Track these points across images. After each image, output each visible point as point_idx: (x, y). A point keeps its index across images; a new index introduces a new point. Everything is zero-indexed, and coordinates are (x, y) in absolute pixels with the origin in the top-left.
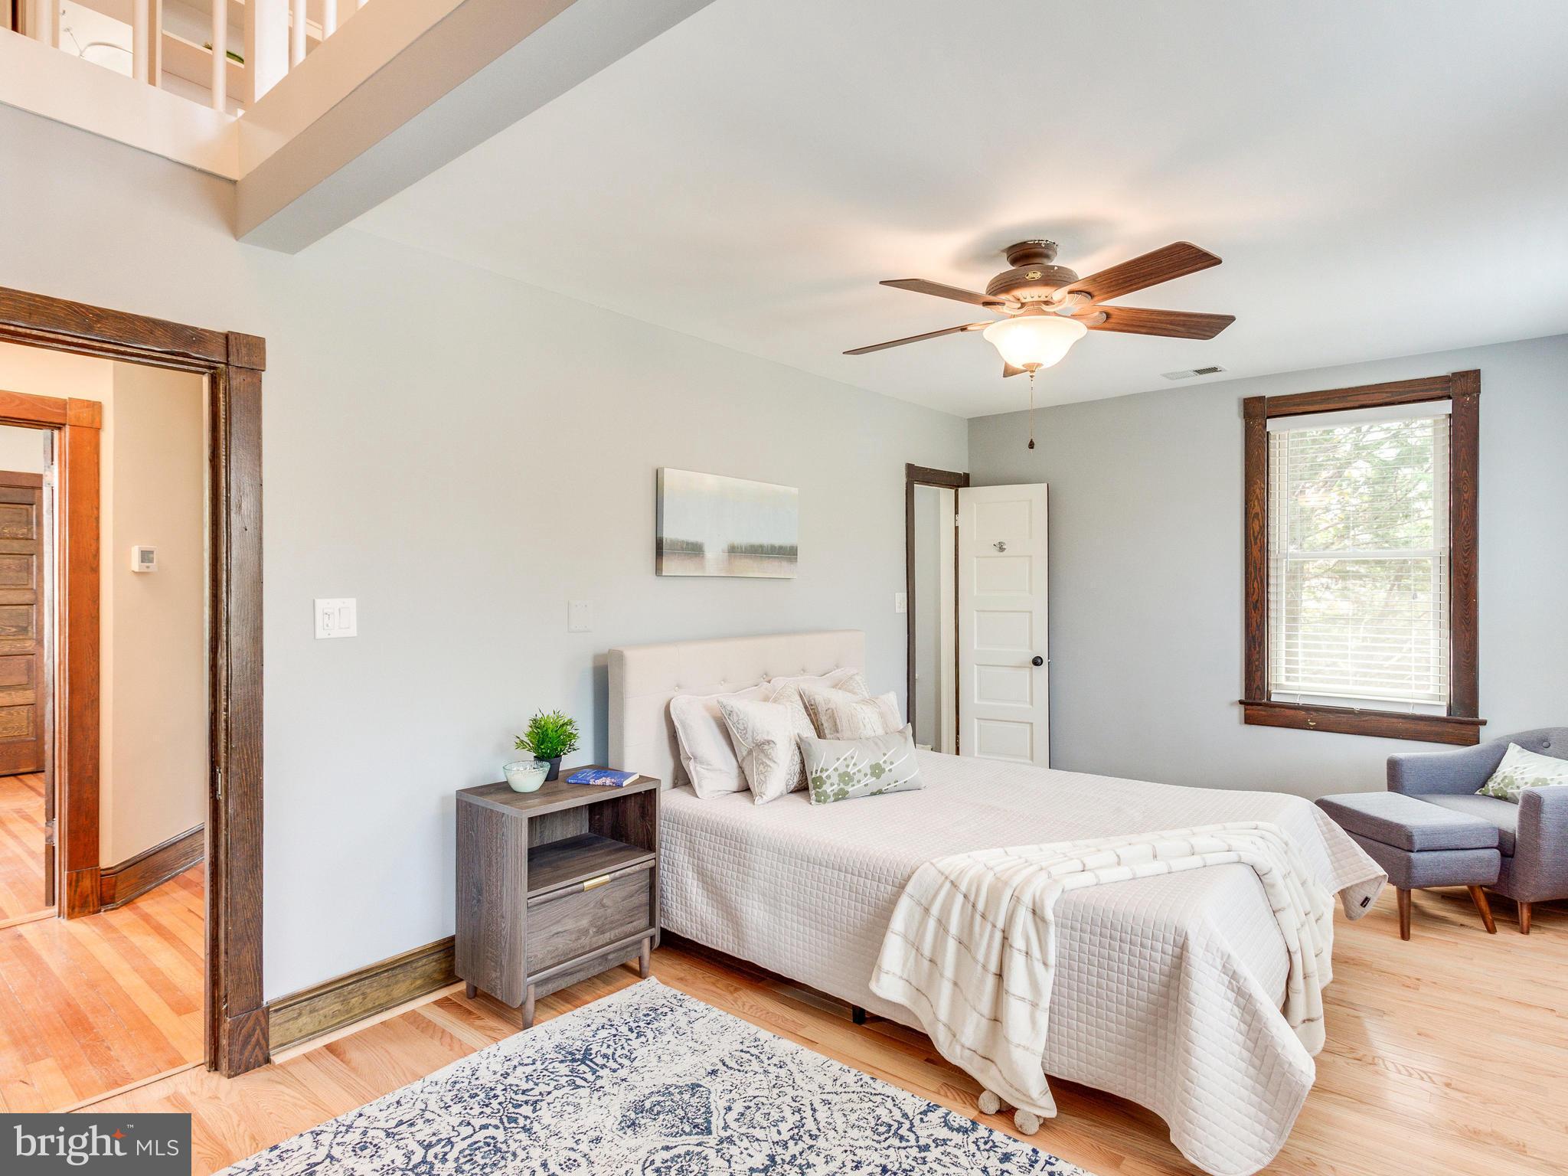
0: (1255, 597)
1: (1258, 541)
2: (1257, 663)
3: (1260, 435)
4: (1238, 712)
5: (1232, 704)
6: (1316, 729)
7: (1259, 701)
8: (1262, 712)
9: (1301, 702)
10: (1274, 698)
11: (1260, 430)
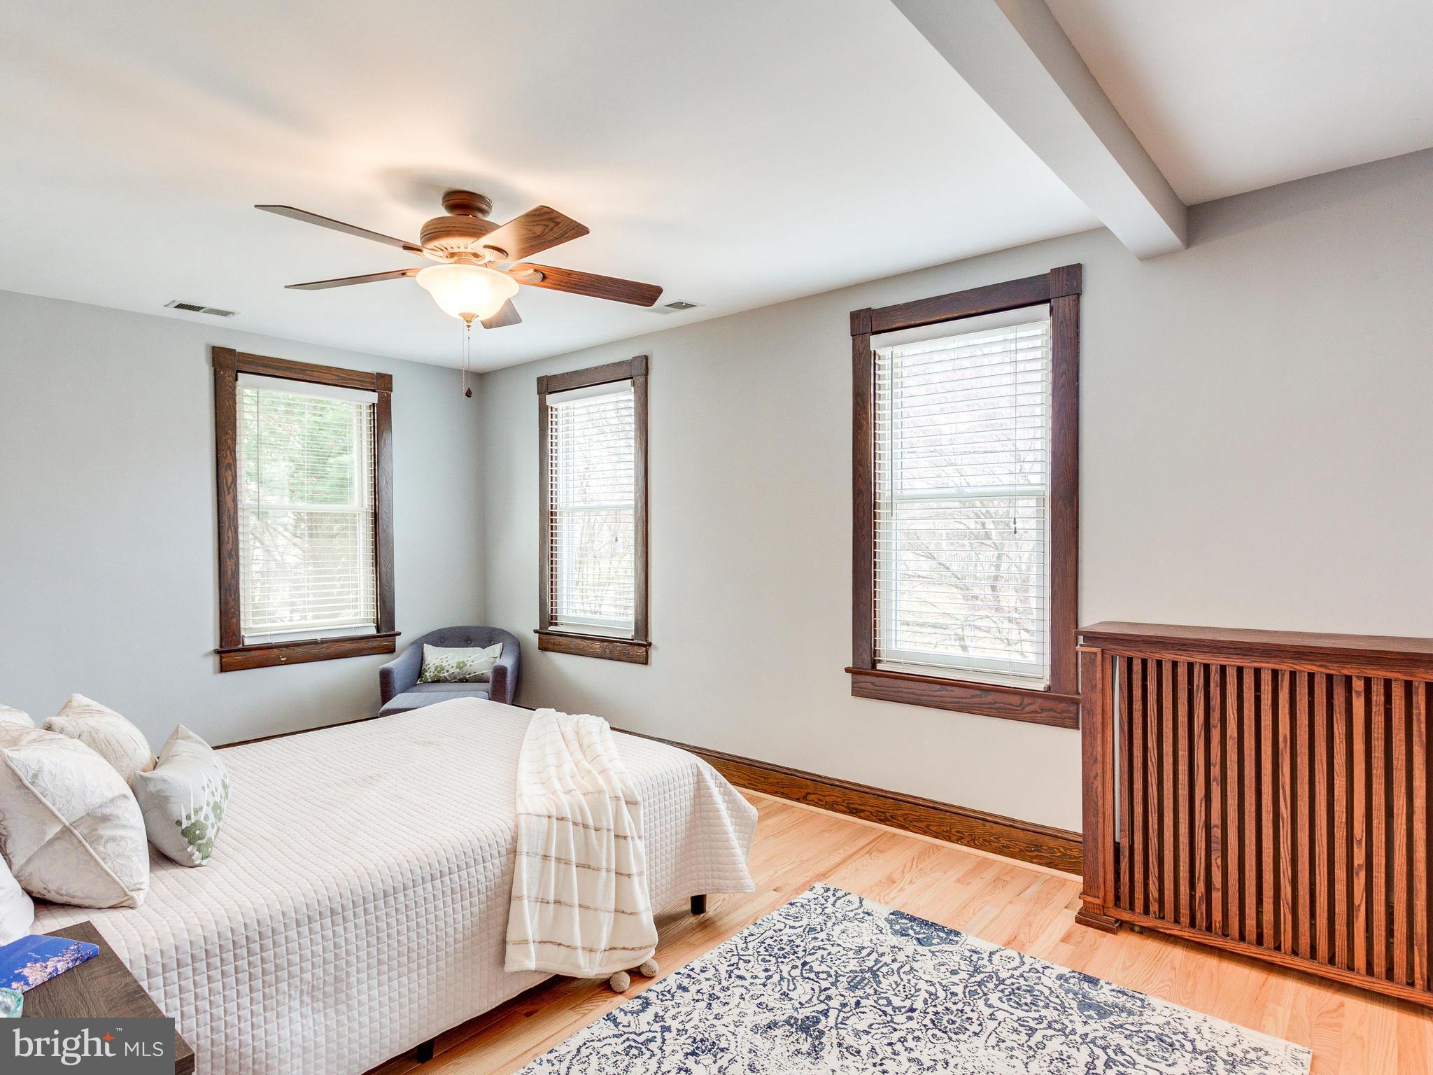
0: (230, 546)
1: (231, 491)
2: (233, 610)
3: (230, 387)
4: (213, 662)
5: (207, 655)
6: (287, 663)
7: (237, 648)
8: (239, 657)
9: (273, 640)
10: (248, 642)
11: (230, 382)
